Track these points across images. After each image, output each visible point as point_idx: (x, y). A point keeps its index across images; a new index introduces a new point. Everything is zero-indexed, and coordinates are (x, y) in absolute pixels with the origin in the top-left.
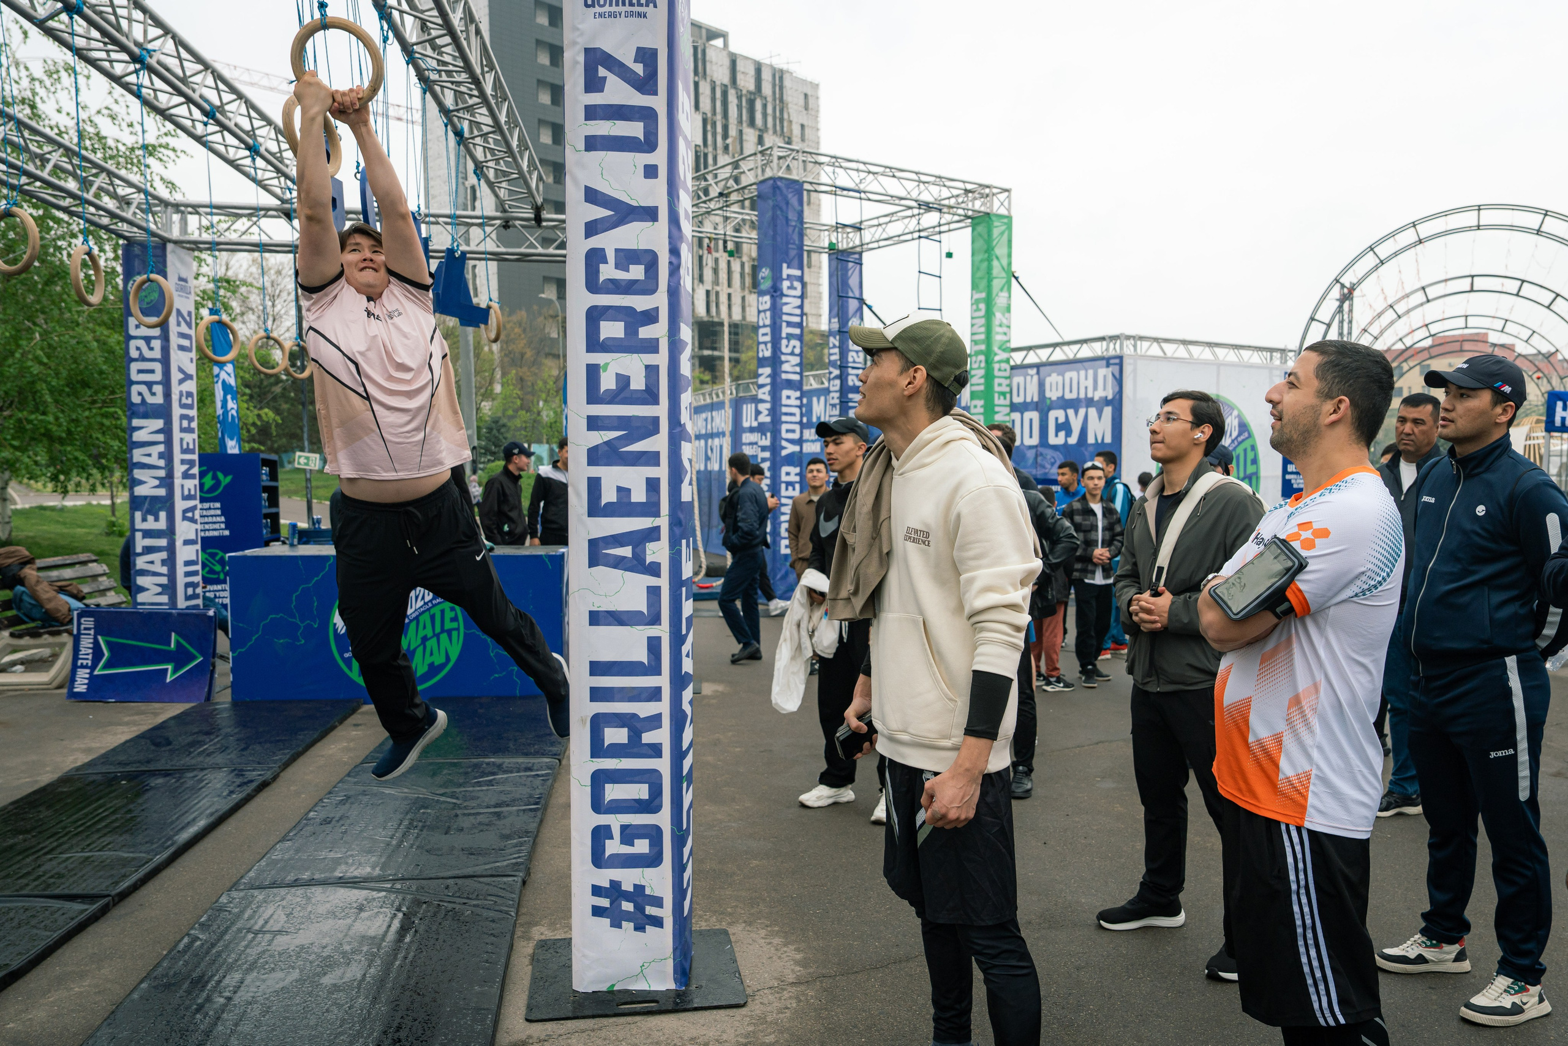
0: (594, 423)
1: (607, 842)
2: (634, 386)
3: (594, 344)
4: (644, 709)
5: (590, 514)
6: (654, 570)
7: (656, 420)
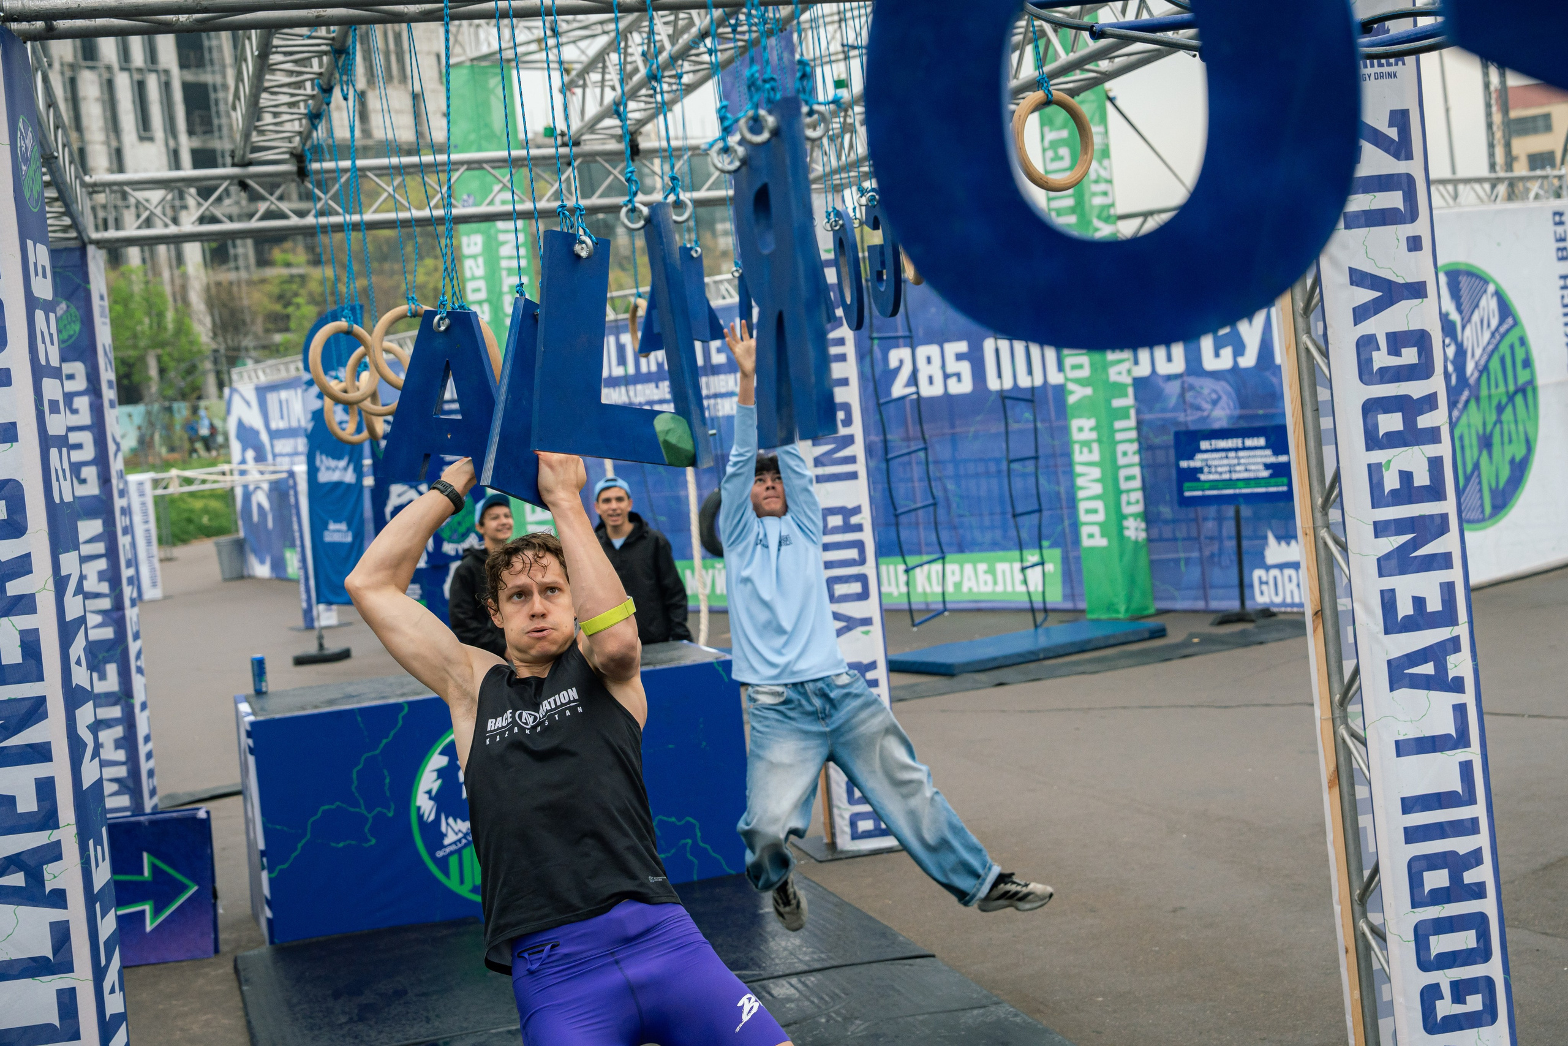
0: (1381, 529)
1: (1437, 1002)
2: (1417, 483)
3: (1373, 441)
4: (1461, 845)
5: (1387, 632)
6: (1457, 685)
7: (1444, 517)
